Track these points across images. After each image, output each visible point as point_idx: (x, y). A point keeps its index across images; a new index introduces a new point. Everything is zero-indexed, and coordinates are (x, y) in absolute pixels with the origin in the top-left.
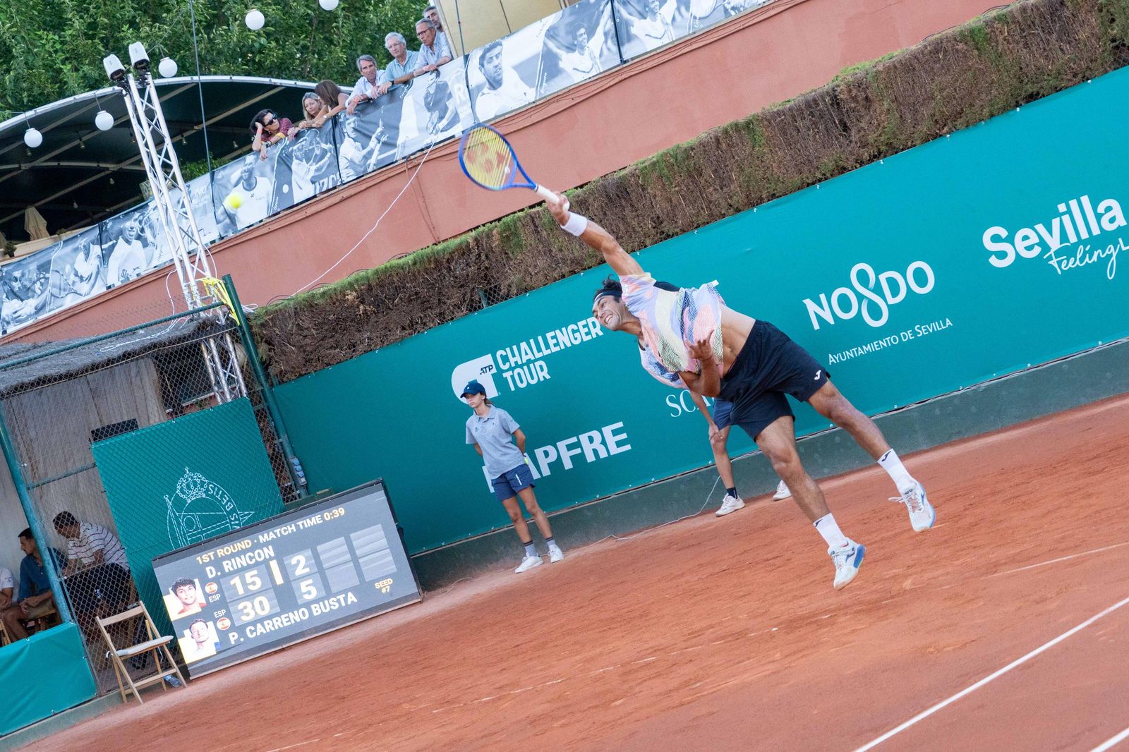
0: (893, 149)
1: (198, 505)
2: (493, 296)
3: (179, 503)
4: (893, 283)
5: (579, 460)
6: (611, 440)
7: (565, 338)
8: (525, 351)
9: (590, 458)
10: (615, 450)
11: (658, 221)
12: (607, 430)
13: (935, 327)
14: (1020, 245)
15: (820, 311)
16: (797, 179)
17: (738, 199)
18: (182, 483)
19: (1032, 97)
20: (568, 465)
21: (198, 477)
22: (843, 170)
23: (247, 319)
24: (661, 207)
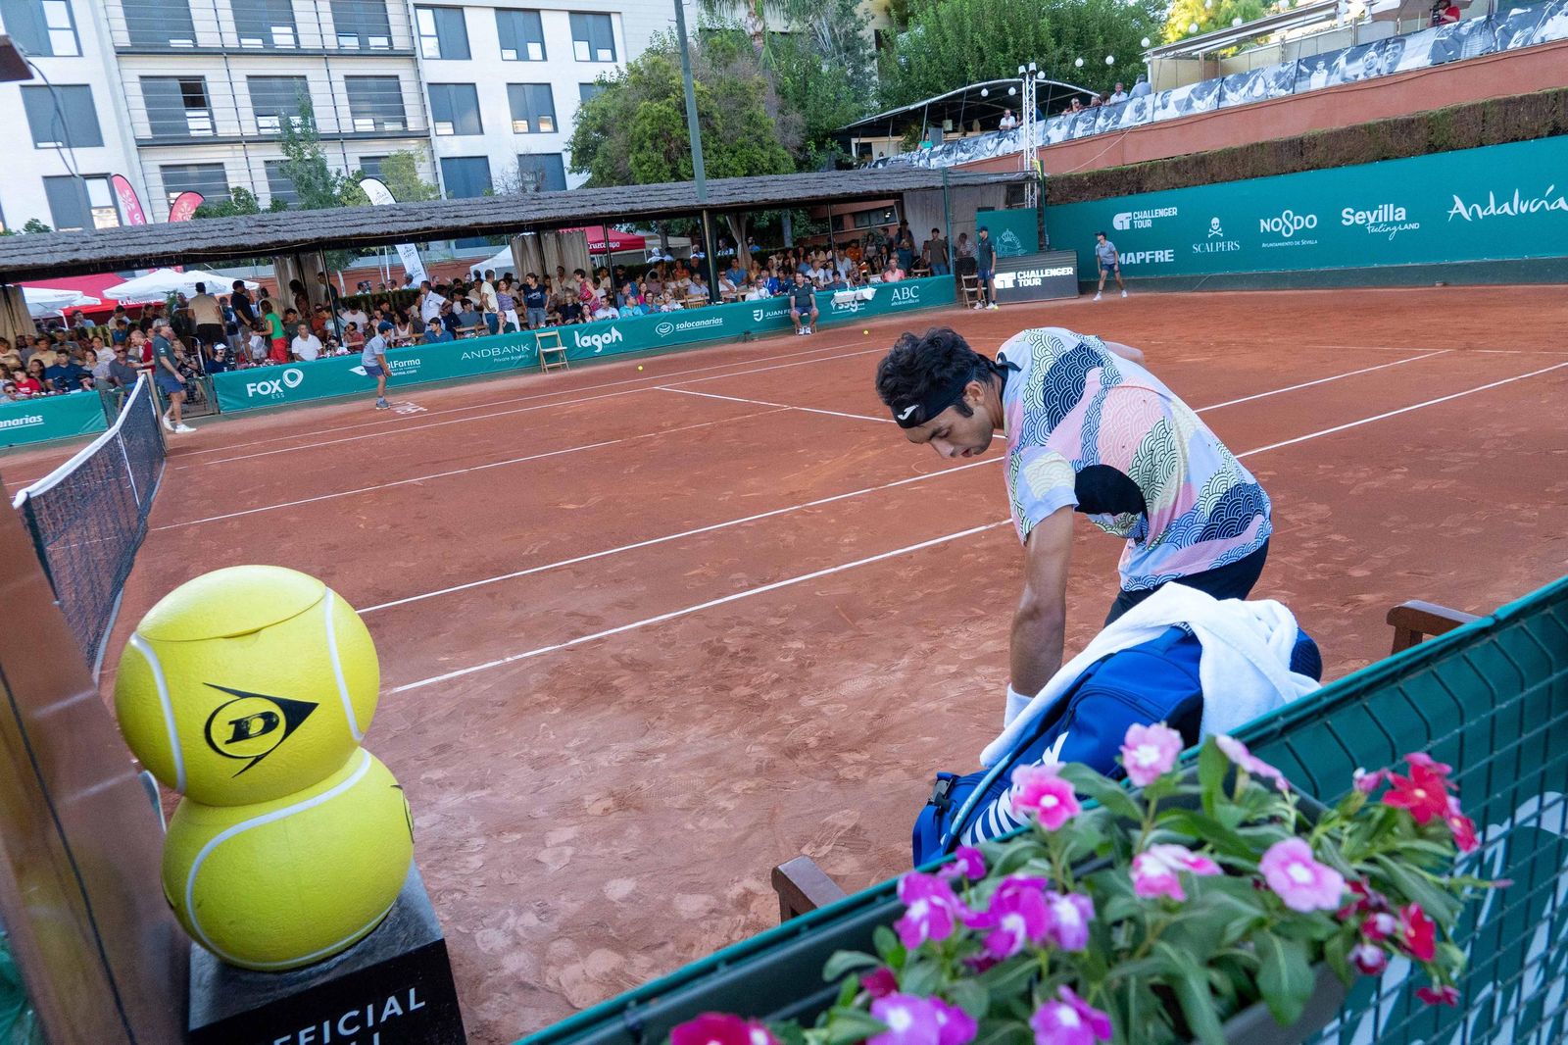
0: (1318, 167)
1: (1009, 243)
2: (1140, 190)
3: (1002, 241)
4: (1299, 221)
5: (1152, 260)
6: (1167, 256)
7: (1162, 213)
8: (1145, 214)
9: (1157, 261)
10: (1167, 260)
11: (1213, 175)
12: (1167, 252)
13: (1310, 242)
14: (1357, 217)
15: (1265, 225)
16: (1275, 170)
17: (1248, 174)
18: (1004, 234)
19: (1385, 158)
20: (1148, 261)
21: (1011, 233)
22: (1295, 171)
23: (1044, 178)
24: (1216, 170)
